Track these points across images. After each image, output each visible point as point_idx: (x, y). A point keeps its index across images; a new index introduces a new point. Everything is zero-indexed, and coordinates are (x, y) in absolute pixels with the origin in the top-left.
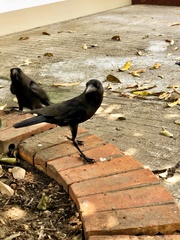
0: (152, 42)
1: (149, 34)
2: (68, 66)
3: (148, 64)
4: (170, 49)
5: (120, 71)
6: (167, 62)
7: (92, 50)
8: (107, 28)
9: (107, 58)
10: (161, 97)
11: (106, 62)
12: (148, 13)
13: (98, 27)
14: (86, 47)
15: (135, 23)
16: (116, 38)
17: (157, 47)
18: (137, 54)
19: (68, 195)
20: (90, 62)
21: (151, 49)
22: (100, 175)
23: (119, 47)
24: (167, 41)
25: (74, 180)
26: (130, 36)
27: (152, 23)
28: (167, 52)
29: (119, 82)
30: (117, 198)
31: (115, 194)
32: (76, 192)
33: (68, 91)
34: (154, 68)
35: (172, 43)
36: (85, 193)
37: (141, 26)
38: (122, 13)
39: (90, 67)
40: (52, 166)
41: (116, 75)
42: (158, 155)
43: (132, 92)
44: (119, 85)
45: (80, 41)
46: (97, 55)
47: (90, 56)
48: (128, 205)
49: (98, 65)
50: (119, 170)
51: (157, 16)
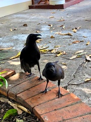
0: (42, 26)
1: (40, 22)
2: (4, 40)
7: (15, 31)
8: (20, 21)
9: (23, 35)
10: (52, 52)
11: (23, 36)
12: (38, 13)
13: (16, 20)
14: (11, 30)
15: (32, 18)
16: (25, 25)
17: (45, 28)
20: (15, 37)
21: (42, 29)
23: (27, 29)
24: (49, 25)
25: (35, 104)
26: (31, 24)
28: (50, 30)
30: (62, 113)
31: (60, 111)
33: (7, 52)
35: (52, 26)
36: (44, 112)
37: (35, 19)
38: (26, 13)
39: (16, 40)
40: (20, 97)
45: (8, 27)
46: (18, 33)
47: (15, 35)
49: (19, 38)
51: (42, 14)
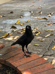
0: (25, 13)
1: (23, 10)
3: (25, 20)
4: (32, 15)
5: (16, 24)
6: (32, 20)
7: (4, 17)
8: (8, 9)
9: (10, 20)
11: (10, 21)
12: (21, 2)
13: (4, 9)
14: (1, 17)
15: (17, 6)
16: (12, 12)
17: (27, 14)
18: (21, 18)
19: (16, 71)
20: (4, 22)
22: (26, 62)
23: (13, 15)
24: (30, 12)
25: (17, 65)
26: (16, 11)
27: (24, 6)
29: (16, 28)
31: (34, 68)
32: (20, 70)
34: (28, 22)
35: (32, 12)
36: (23, 69)
37: (20, 7)
38: (12, 3)
39: (5, 24)
41: (15, 26)
42: (36, 52)
43: (22, 31)
44: (17, 29)
46: (6, 19)
47: (4, 20)
48: (39, 71)
49: (7, 23)
50: (32, 60)
51: (25, 3)
